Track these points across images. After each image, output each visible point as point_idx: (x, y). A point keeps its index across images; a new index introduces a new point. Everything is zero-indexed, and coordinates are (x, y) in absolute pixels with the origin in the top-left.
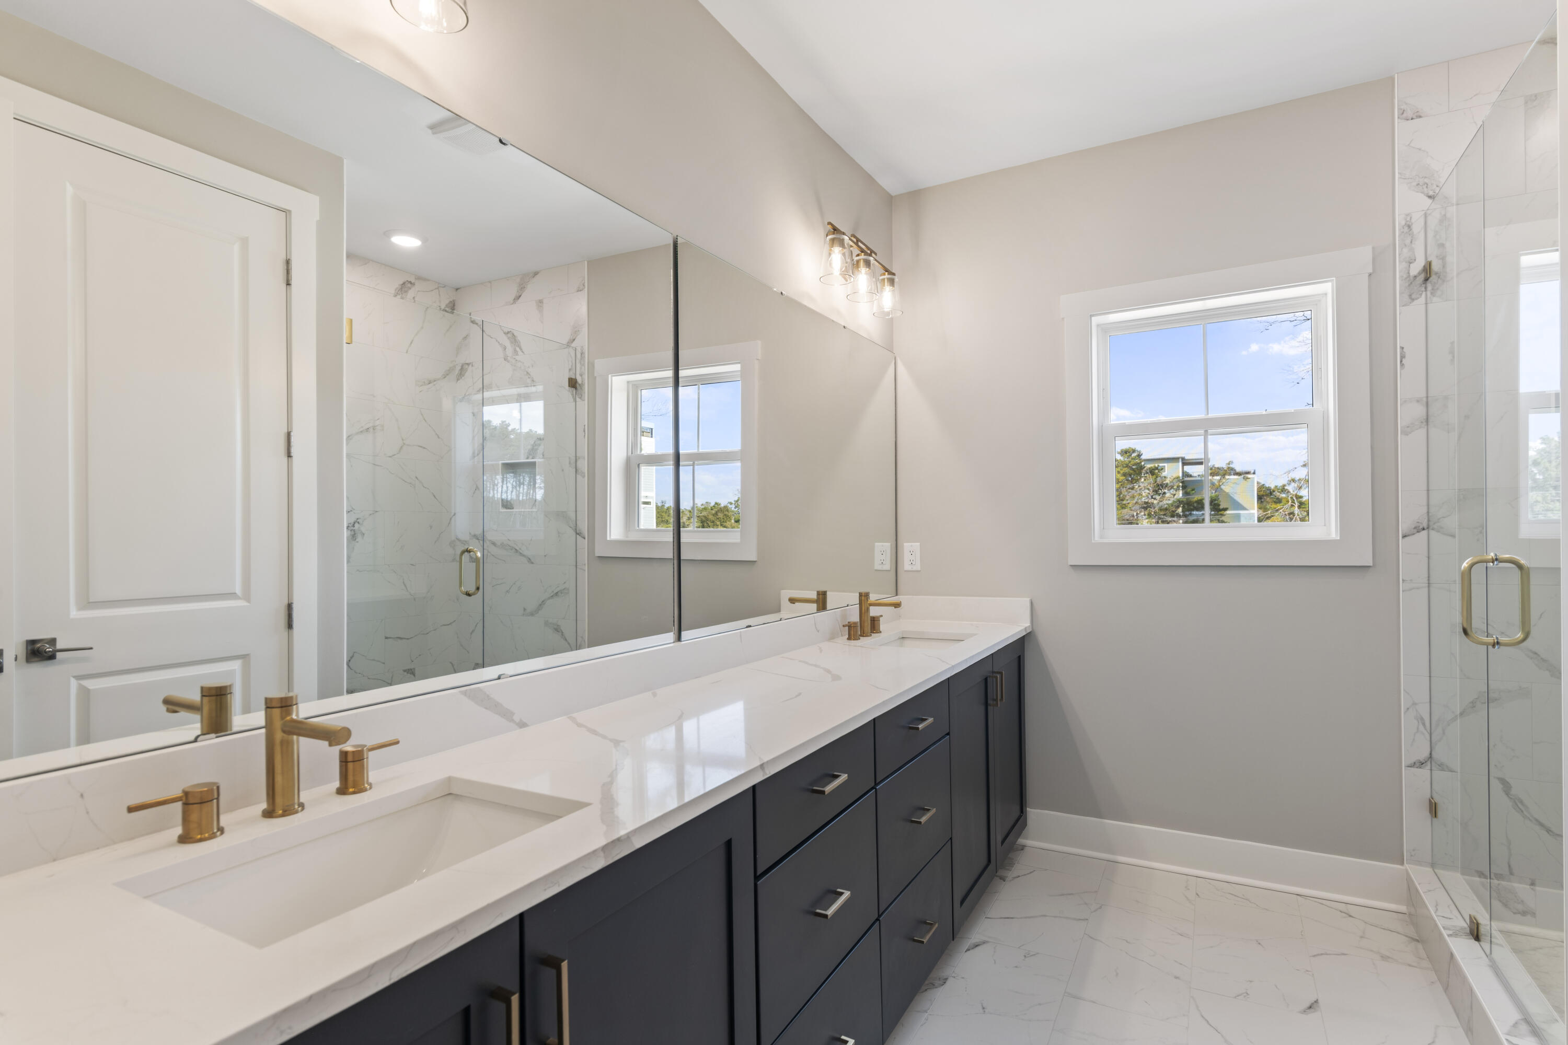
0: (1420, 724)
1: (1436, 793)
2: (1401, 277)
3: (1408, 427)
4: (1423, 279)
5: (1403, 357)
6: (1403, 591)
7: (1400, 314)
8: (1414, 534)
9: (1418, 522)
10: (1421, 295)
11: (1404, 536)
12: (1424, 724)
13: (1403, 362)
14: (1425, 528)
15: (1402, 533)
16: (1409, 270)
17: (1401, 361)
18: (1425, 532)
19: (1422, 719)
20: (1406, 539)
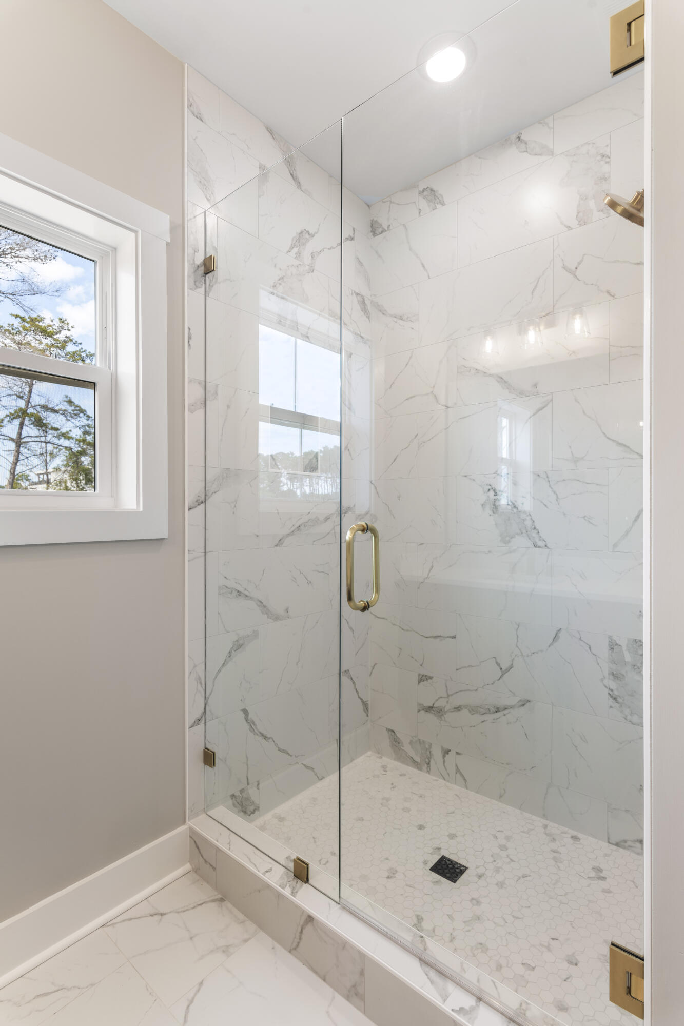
0: (199, 684)
1: (209, 742)
2: (189, 261)
3: (193, 405)
4: (202, 272)
5: (190, 338)
6: (189, 561)
7: (188, 295)
8: (196, 507)
9: (199, 496)
10: (202, 285)
11: (190, 509)
12: (201, 683)
13: (190, 343)
14: (203, 501)
15: (188, 505)
16: (194, 258)
17: (189, 341)
18: (203, 505)
19: (200, 679)
20: (191, 511)
